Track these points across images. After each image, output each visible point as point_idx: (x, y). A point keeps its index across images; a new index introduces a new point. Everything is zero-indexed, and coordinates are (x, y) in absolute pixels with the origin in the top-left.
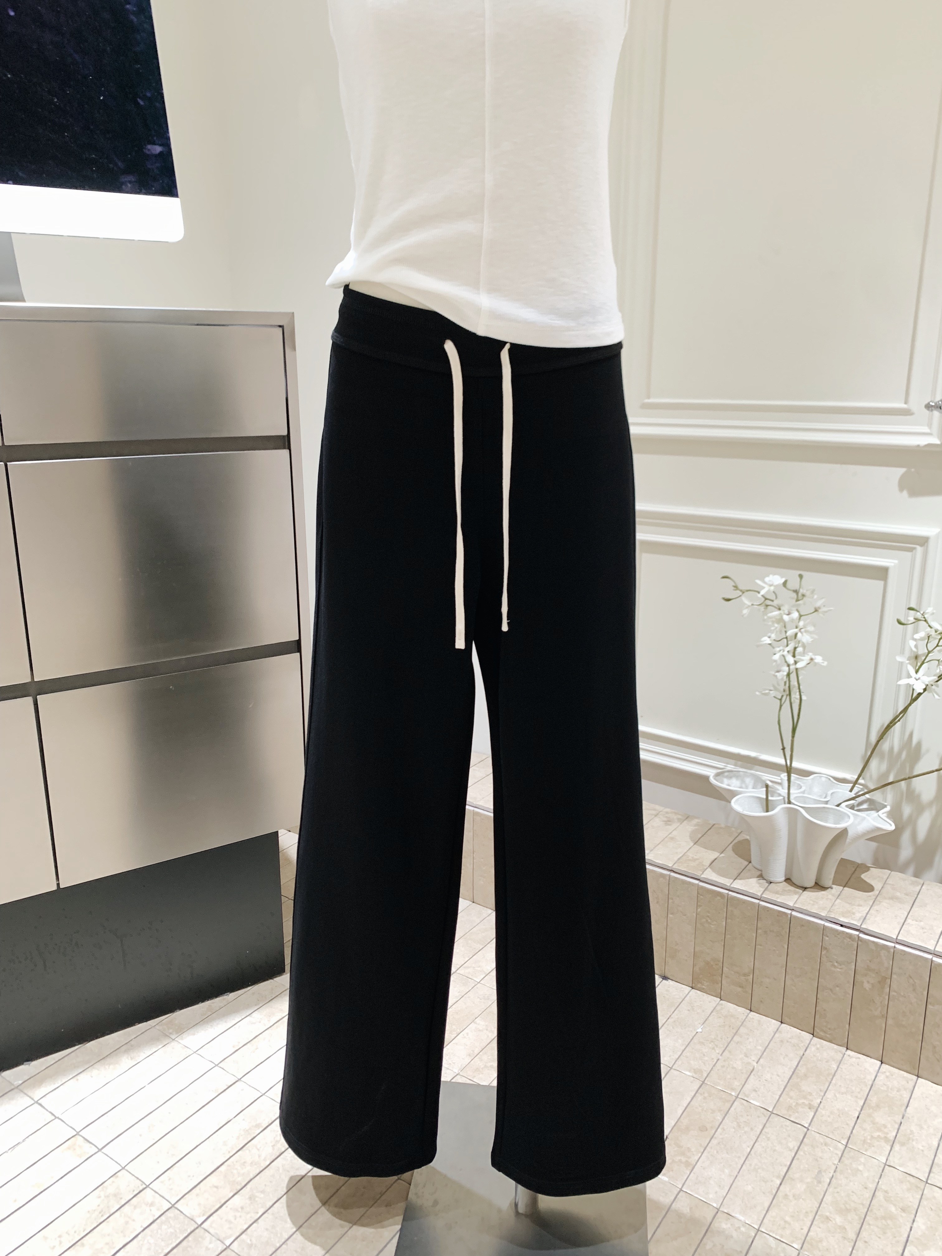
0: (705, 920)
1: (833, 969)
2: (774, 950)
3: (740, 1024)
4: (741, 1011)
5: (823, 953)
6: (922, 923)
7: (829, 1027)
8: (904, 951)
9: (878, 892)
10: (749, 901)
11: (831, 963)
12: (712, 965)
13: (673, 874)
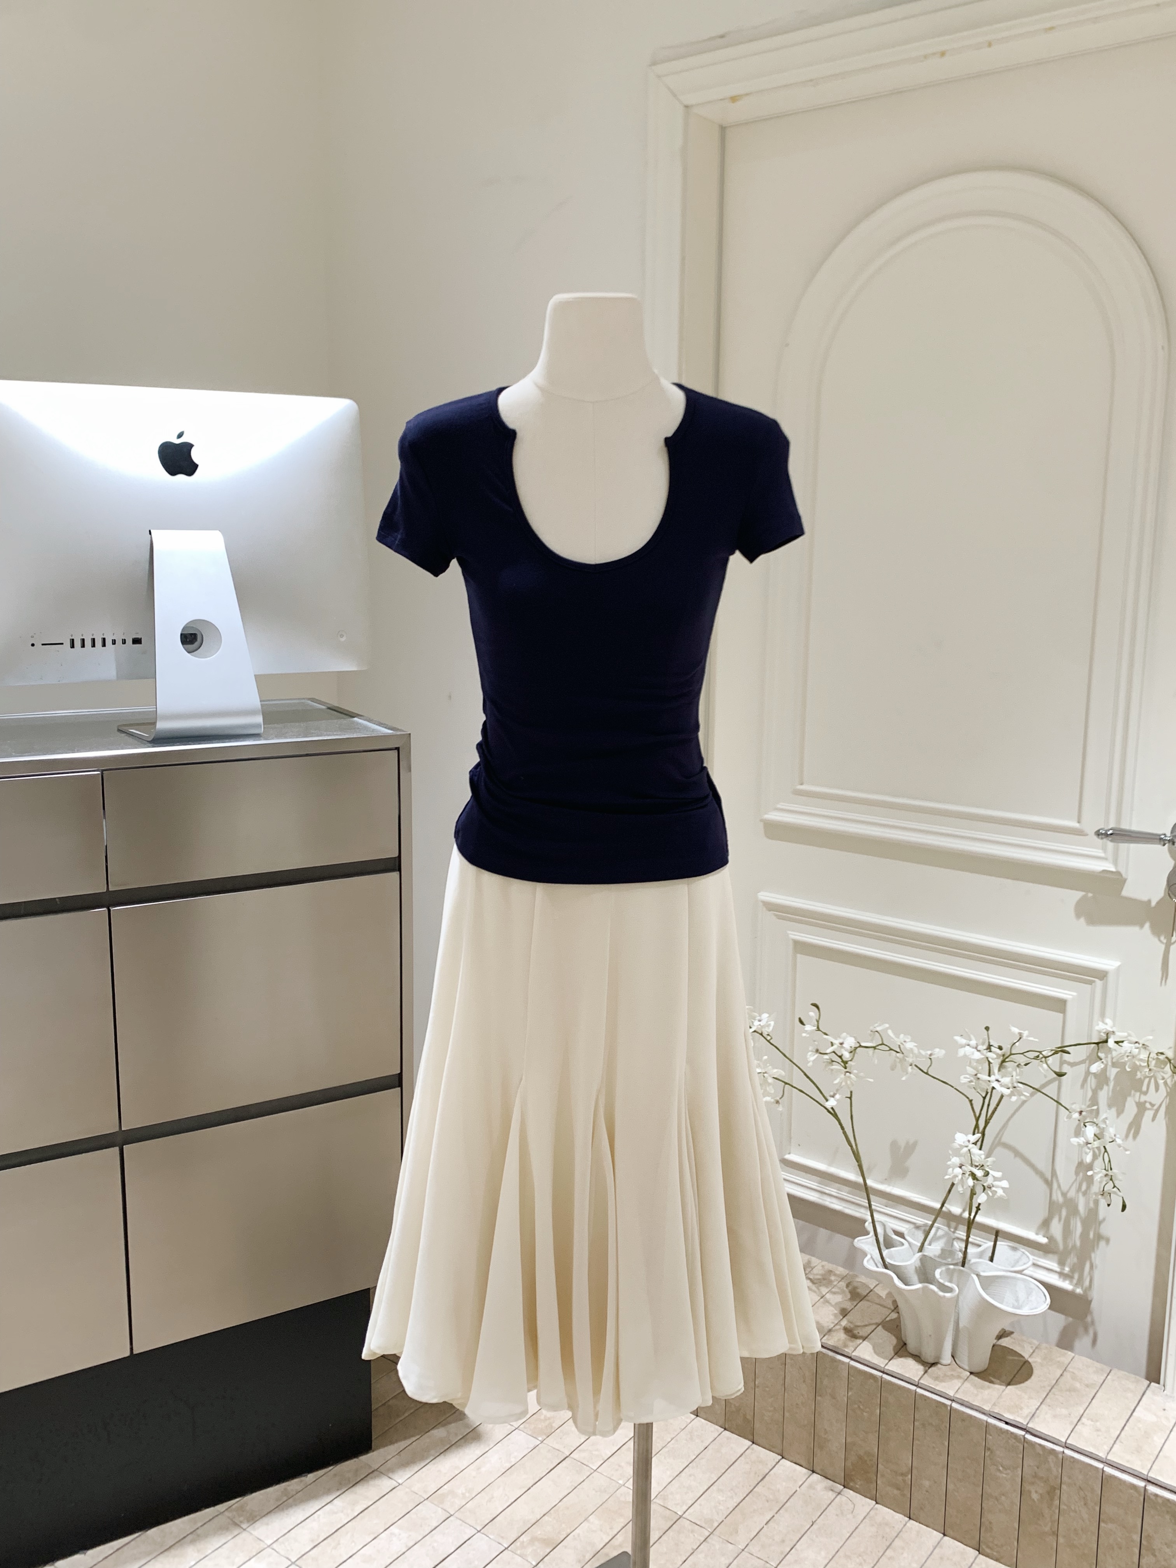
0: (856, 1406)
1: (998, 1474)
2: (934, 1447)
3: (896, 1535)
4: (900, 1518)
5: (986, 1454)
6: (1098, 1424)
7: (996, 1543)
8: (1073, 1458)
9: (1055, 1381)
10: (905, 1388)
11: (995, 1467)
12: (866, 1461)
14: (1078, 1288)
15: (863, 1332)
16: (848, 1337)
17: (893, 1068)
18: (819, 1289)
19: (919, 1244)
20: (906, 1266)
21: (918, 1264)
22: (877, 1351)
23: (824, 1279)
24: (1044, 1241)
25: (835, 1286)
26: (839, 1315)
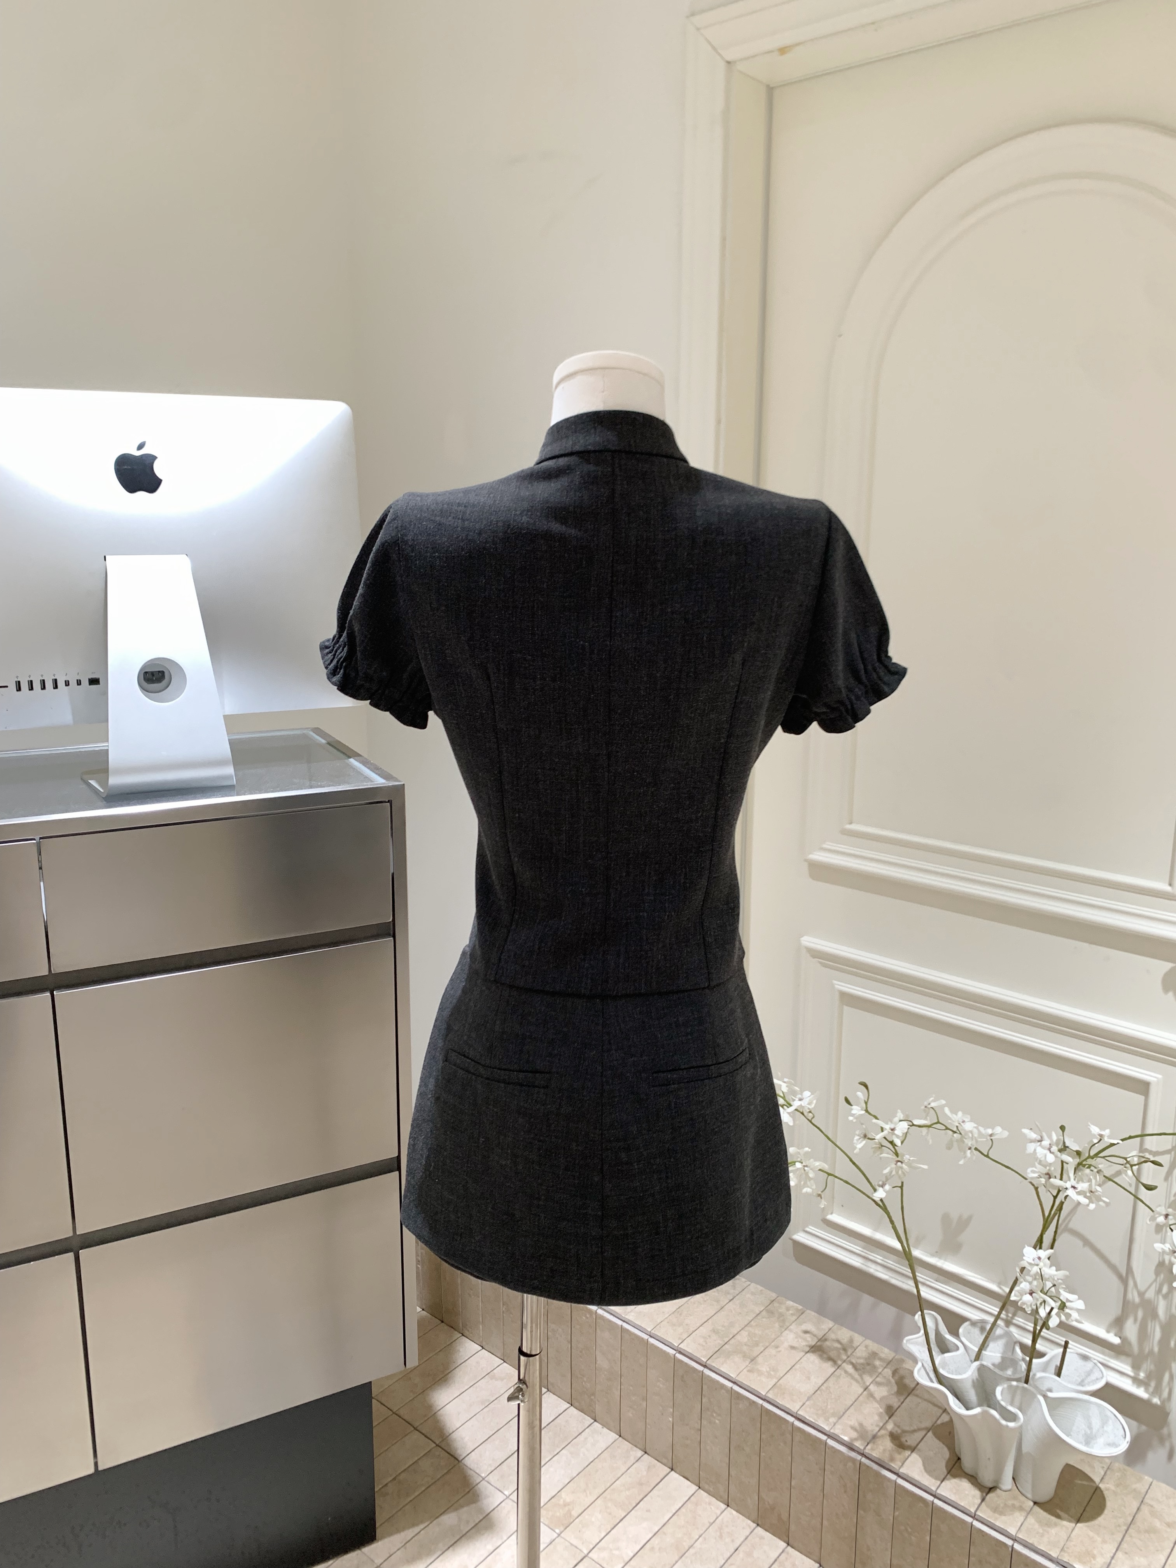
0: (903, 1528)
9: (1130, 1519)
10: (959, 1518)
13: (864, 1460)
14: (1155, 1397)
15: (911, 1440)
16: (894, 1447)
17: (949, 1147)
18: (861, 1376)
19: (977, 1350)
20: (962, 1380)
21: (976, 1375)
22: (929, 1470)
23: (868, 1364)
24: (1116, 1341)
25: (880, 1373)
26: (884, 1413)
